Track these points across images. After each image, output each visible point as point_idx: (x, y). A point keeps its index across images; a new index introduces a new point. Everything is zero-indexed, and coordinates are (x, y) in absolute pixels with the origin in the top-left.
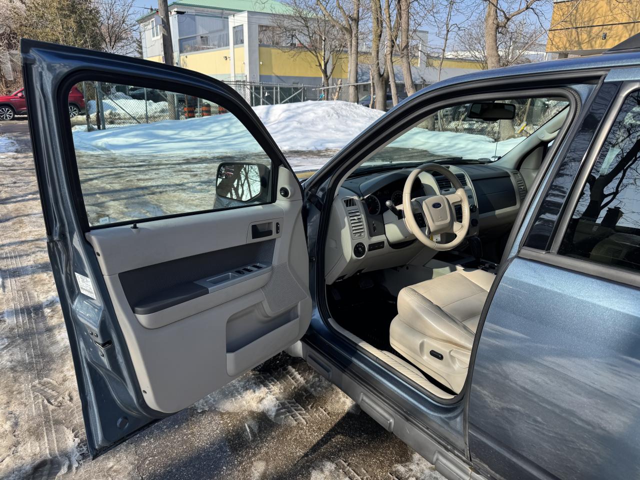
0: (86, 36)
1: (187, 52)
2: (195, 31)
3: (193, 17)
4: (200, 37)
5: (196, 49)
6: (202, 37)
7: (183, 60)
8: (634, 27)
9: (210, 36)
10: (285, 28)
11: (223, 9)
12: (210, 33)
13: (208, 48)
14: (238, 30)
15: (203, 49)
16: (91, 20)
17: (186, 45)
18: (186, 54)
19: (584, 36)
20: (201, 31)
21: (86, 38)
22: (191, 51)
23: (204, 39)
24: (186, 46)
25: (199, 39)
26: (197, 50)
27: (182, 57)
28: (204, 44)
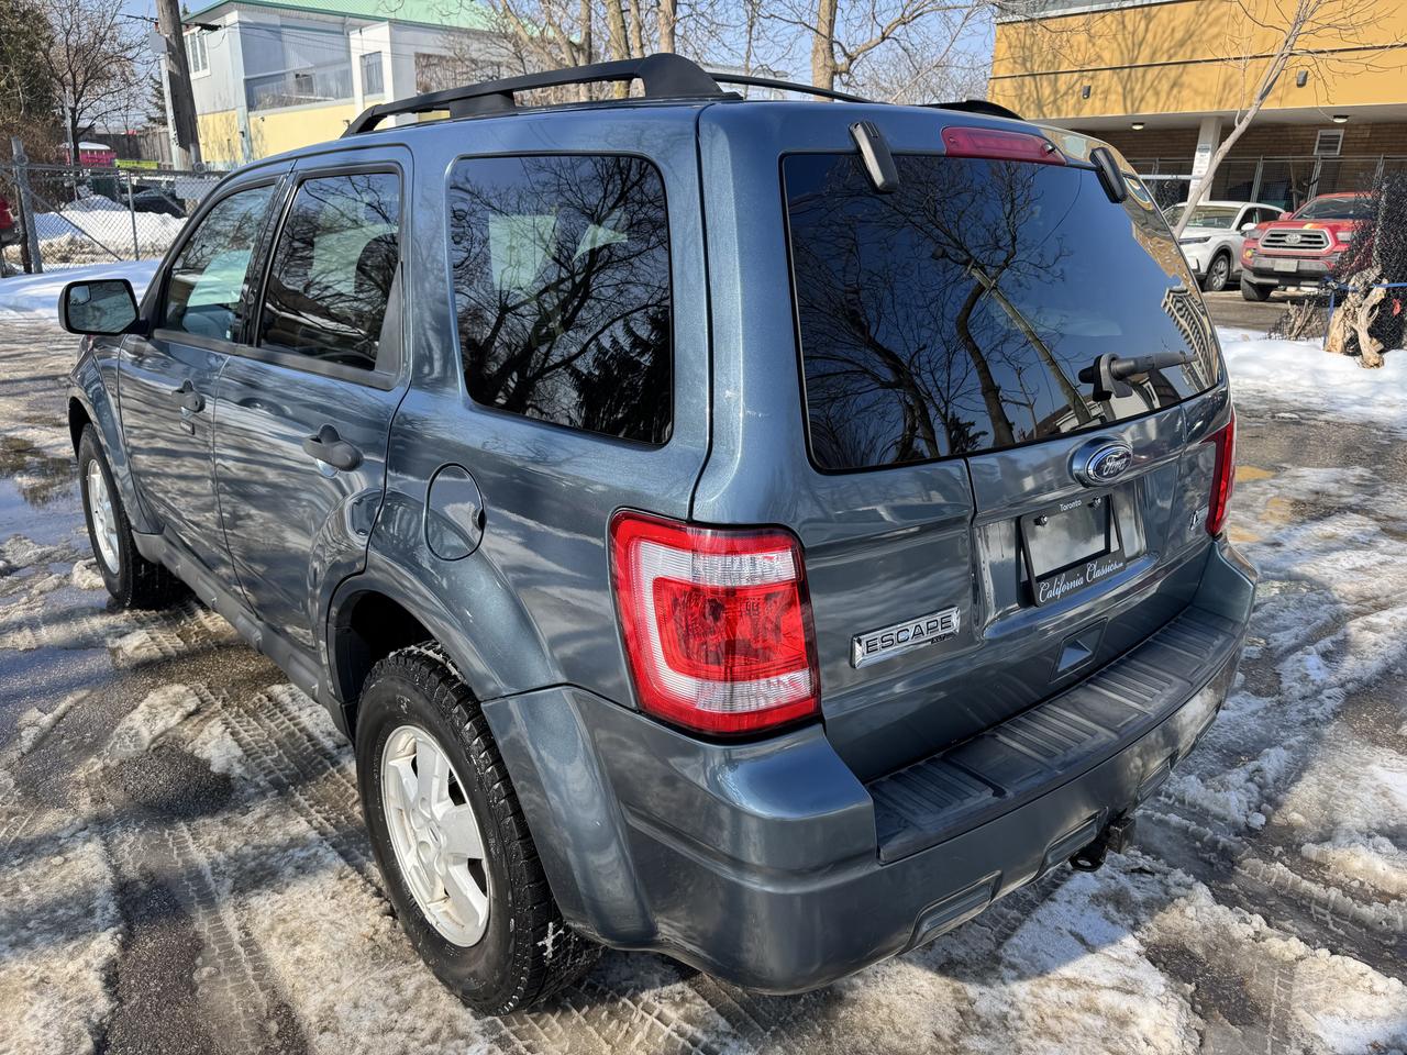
0: (12, 71)
1: (264, 108)
2: (283, 62)
3: (276, 31)
4: (293, 75)
5: (283, 102)
6: (297, 76)
7: (256, 124)
8: (1130, 75)
9: (317, 74)
10: (473, 61)
11: (344, 15)
12: (317, 66)
13: (310, 101)
14: (371, 63)
15: (299, 102)
16: (25, 35)
17: (260, 92)
18: (261, 113)
19: (1047, 91)
20: (296, 63)
21: (11, 76)
22: (272, 106)
23: (305, 81)
24: (262, 95)
25: (291, 79)
26: (286, 105)
27: (252, 120)
28: (300, 91)
